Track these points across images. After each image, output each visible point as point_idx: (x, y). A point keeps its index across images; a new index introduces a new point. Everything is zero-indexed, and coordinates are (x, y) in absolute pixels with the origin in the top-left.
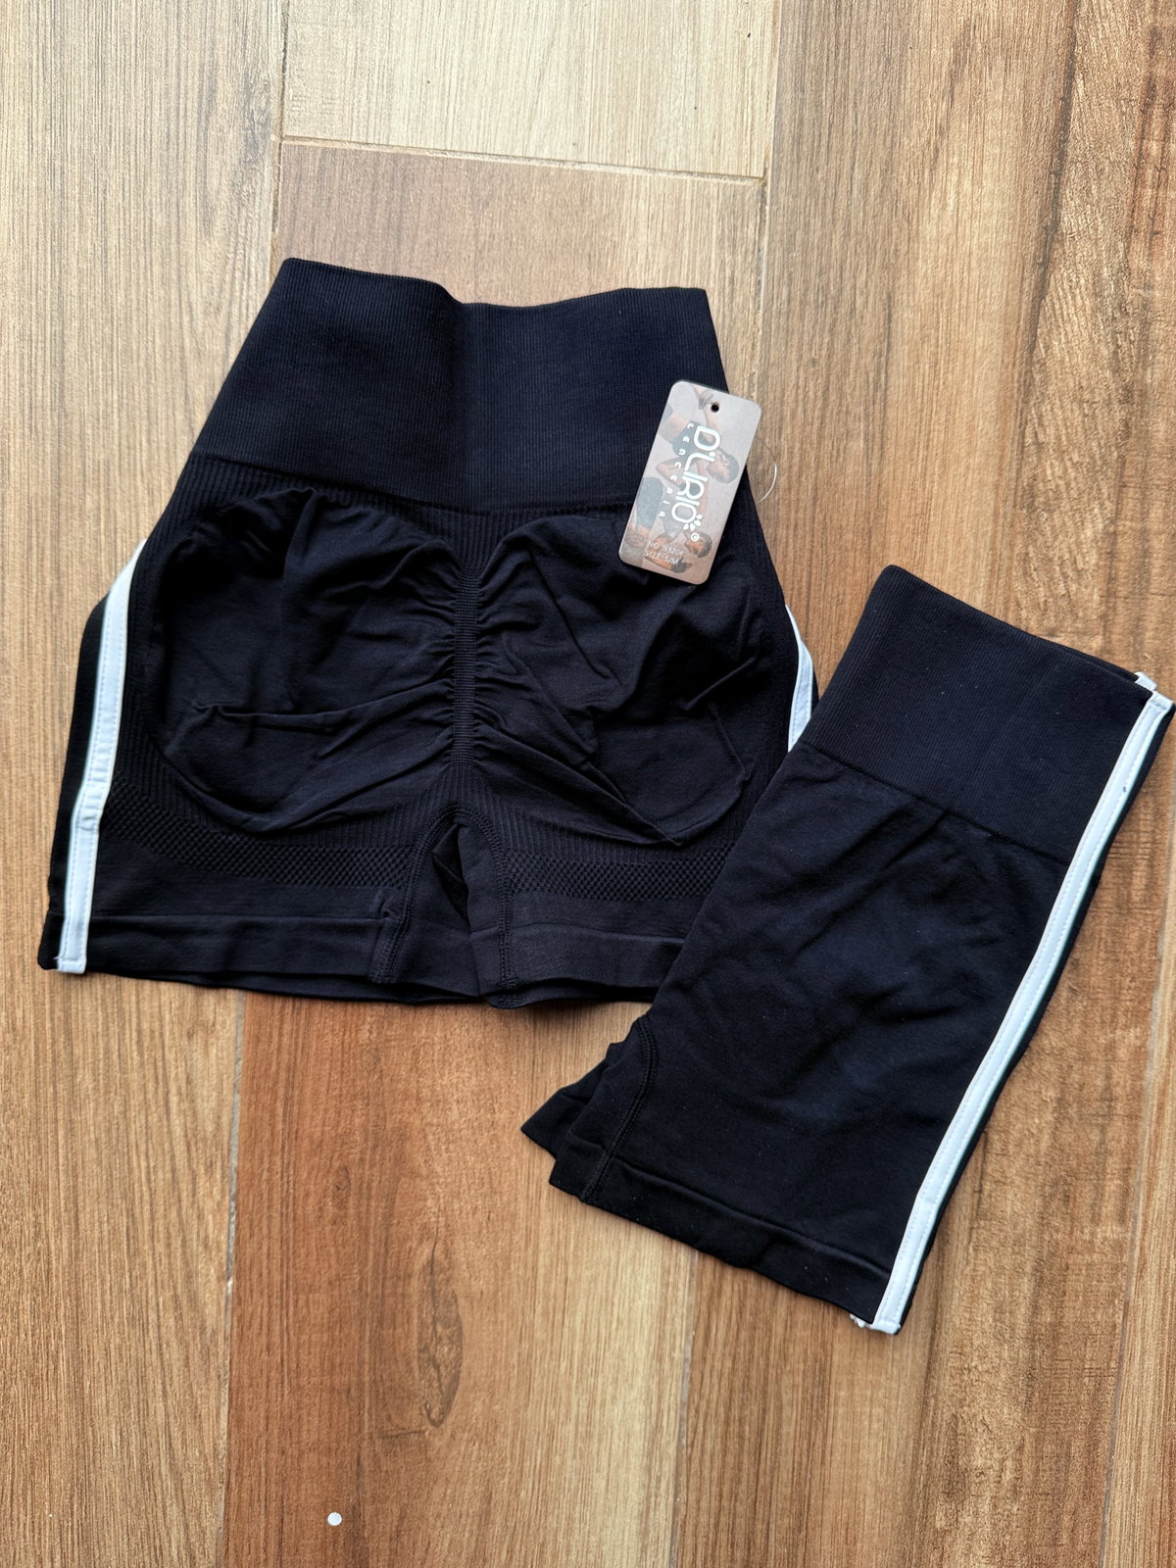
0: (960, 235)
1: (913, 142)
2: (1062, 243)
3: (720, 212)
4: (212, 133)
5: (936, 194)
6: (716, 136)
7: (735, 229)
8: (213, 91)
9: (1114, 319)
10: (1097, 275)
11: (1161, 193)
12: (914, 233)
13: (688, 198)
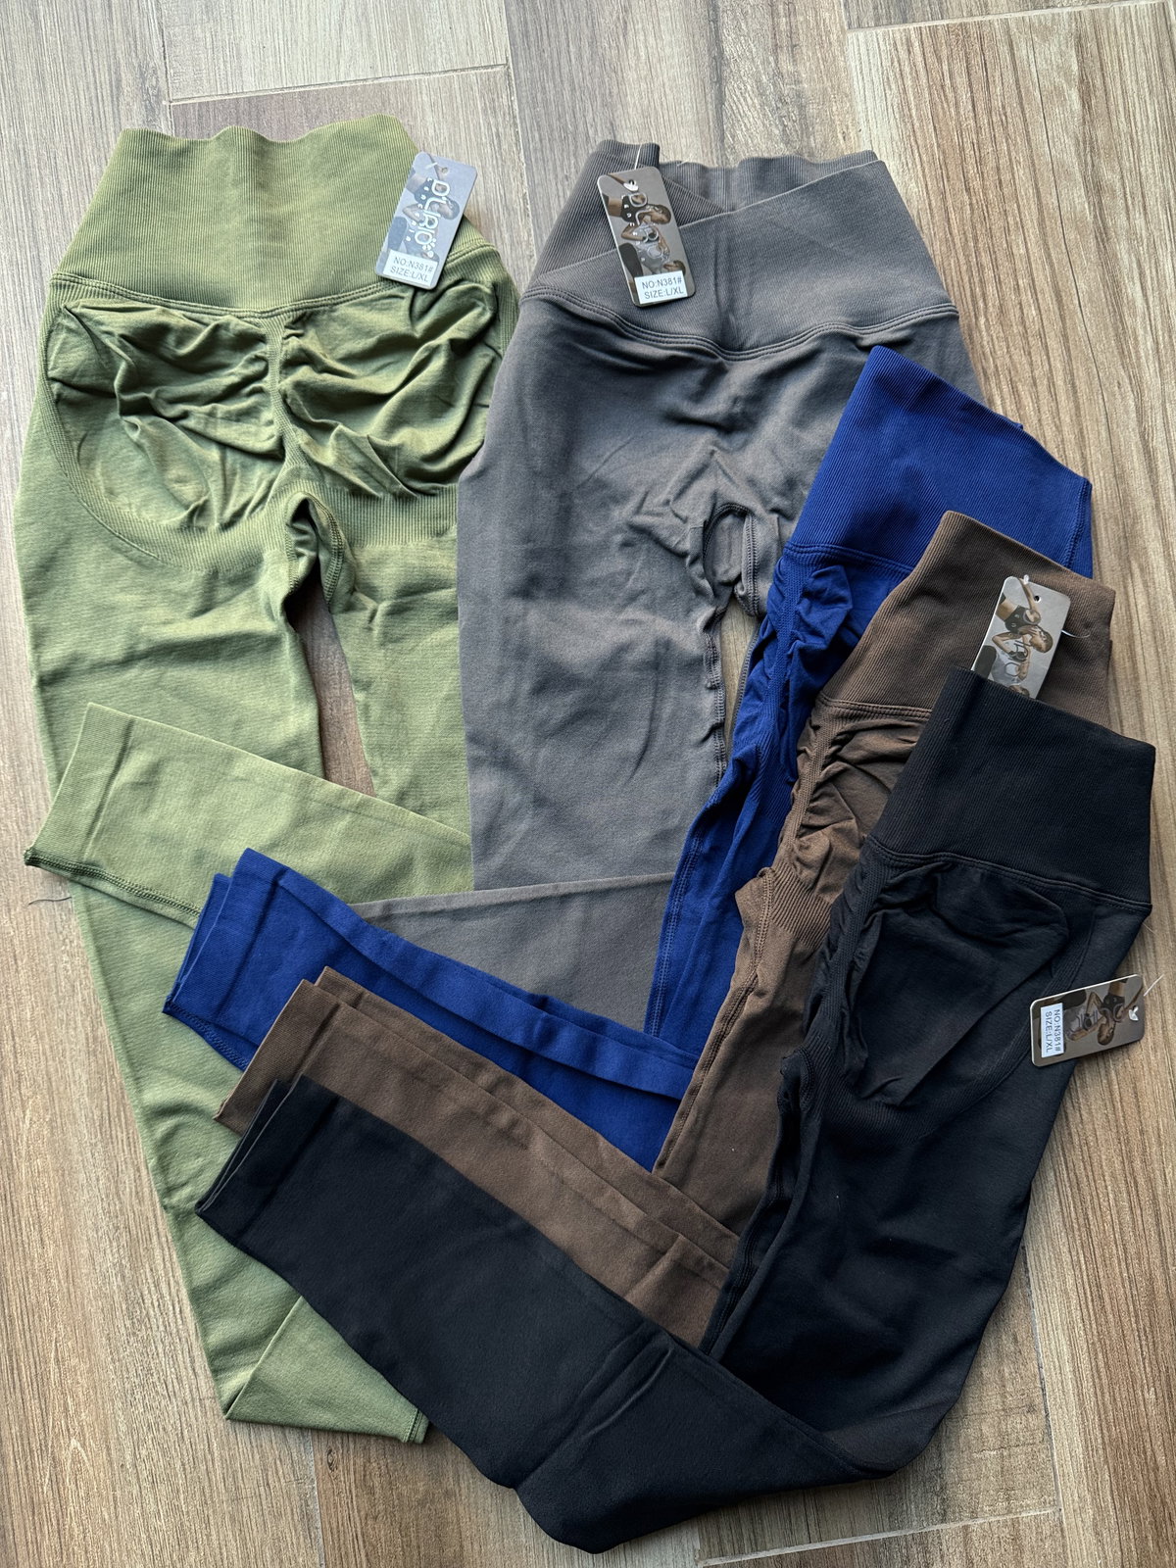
0: (654, 73)
1: (607, 20)
2: (728, 65)
3: (480, 92)
4: (122, 107)
5: (631, 50)
6: (469, 42)
7: (493, 100)
8: (119, 81)
9: (778, 108)
10: (758, 82)
11: (792, 19)
12: (620, 79)
13: (457, 87)
